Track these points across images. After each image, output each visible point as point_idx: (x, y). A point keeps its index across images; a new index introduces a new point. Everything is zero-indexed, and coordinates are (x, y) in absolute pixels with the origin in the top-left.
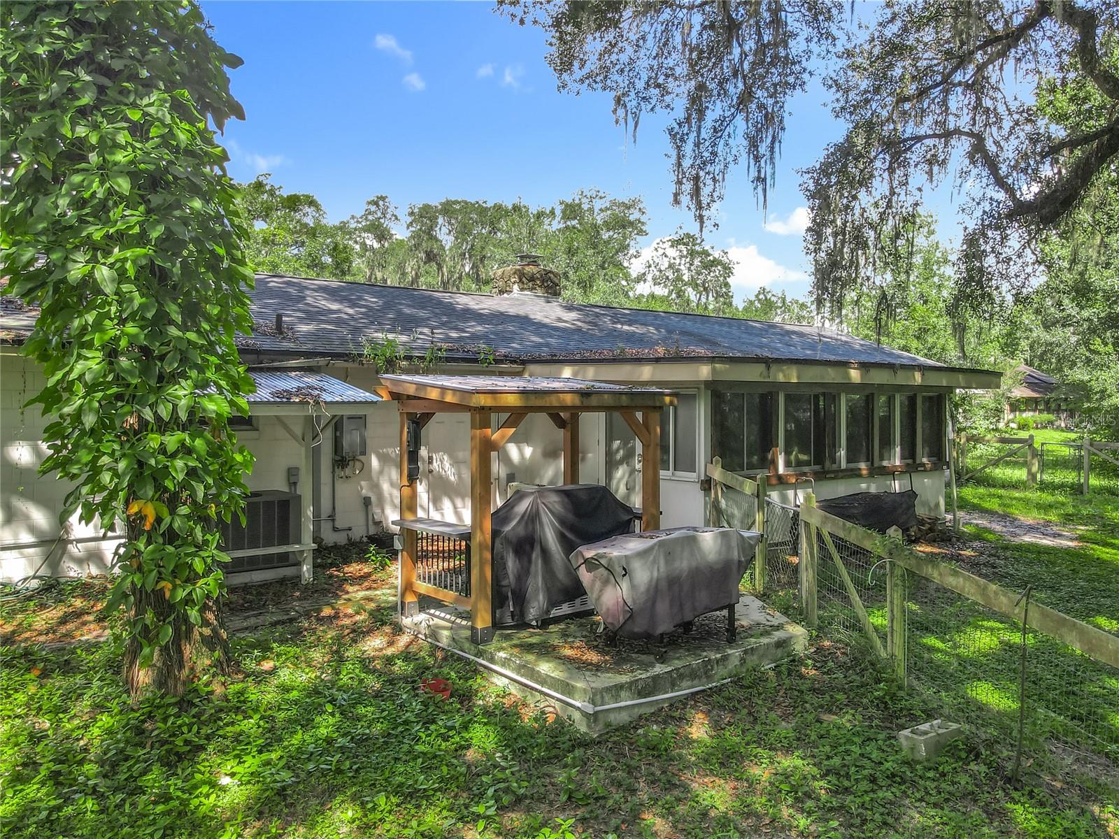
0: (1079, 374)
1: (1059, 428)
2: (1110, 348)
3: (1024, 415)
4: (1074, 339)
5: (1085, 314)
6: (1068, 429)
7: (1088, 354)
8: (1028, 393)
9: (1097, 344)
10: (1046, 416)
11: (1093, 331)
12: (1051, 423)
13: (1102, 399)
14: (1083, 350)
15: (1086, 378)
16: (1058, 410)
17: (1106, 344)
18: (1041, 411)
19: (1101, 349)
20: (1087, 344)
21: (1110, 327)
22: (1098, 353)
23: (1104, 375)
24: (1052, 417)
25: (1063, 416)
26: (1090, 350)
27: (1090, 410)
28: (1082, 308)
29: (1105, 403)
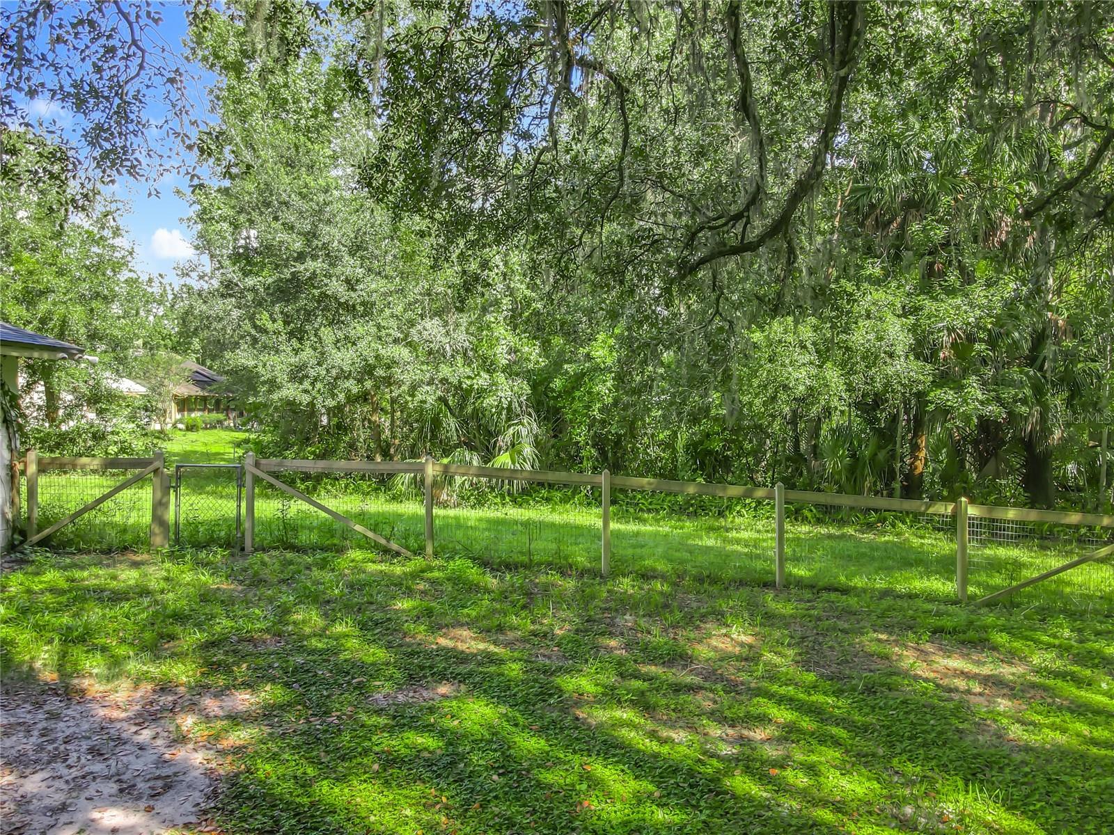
0: (243, 358)
1: (228, 428)
2: (279, 325)
3: (193, 415)
4: (236, 313)
5: (250, 282)
6: (236, 429)
7: (253, 332)
8: (195, 391)
9: (264, 319)
10: (215, 416)
11: (259, 303)
12: (220, 422)
13: (270, 392)
14: (247, 326)
15: (251, 363)
16: (227, 410)
17: (274, 321)
18: (210, 411)
19: (270, 326)
20: (252, 318)
21: (279, 300)
22: (265, 331)
23: (272, 359)
24: (221, 416)
25: (232, 415)
26: (255, 326)
27: (256, 407)
28: (246, 274)
29: (275, 396)
